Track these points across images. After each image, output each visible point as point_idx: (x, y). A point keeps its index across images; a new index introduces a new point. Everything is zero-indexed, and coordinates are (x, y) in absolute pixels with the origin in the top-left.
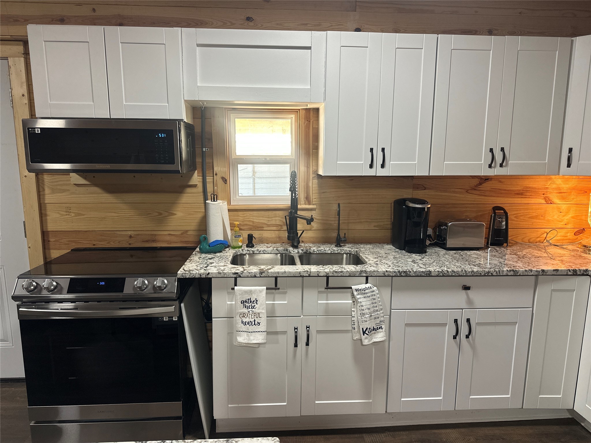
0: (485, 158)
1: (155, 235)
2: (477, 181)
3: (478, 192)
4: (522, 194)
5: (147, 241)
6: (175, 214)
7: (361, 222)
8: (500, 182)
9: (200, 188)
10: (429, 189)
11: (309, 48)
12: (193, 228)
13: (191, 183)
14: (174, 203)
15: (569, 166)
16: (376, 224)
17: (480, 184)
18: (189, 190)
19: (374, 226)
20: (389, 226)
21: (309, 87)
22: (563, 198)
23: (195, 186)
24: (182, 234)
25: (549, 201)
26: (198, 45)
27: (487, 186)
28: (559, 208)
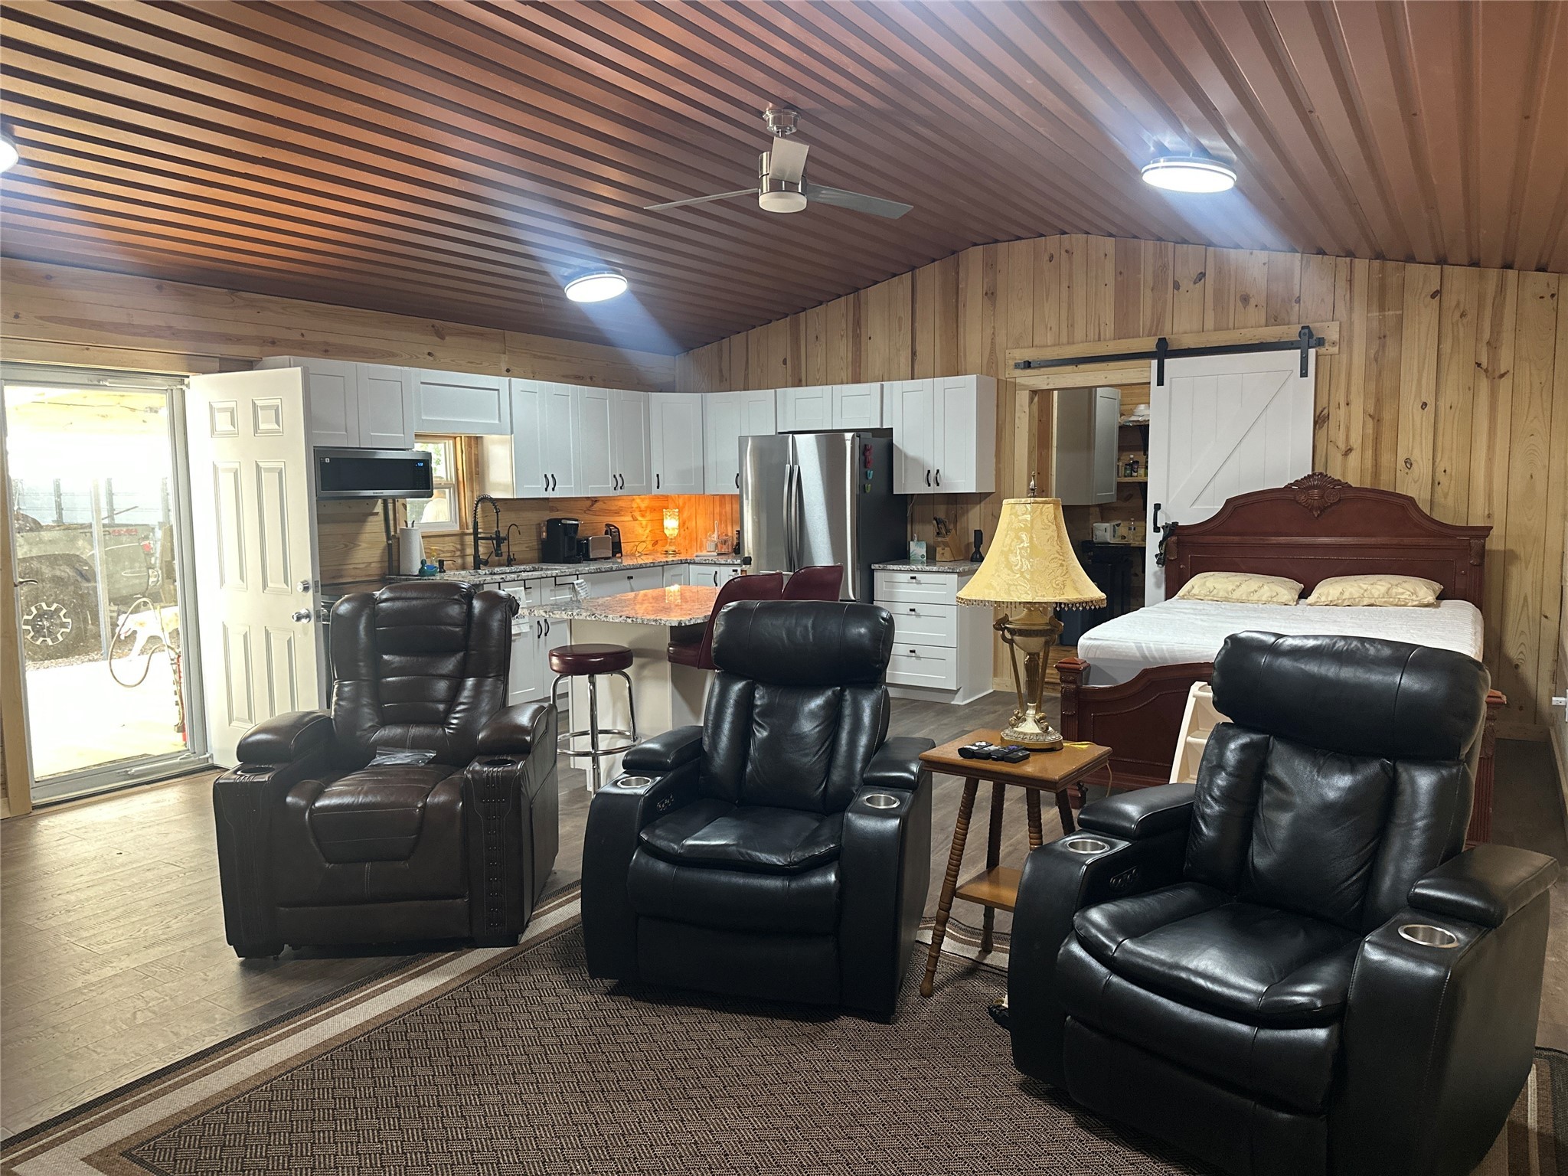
0: (611, 484)
1: (341, 569)
2: (589, 503)
3: (591, 513)
4: (618, 513)
5: (334, 578)
6: (360, 545)
7: (516, 544)
8: (604, 503)
9: (381, 516)
10: (561, 511)
11: (498, 390)
12: (376, 559)
13: (375, 511)
14: (358, 533)
15: (658, 487)
16: (527, 545)
17: (592, 505)
18: (371, 518)
19: (526, 547)
20: (536, 547)
21: (497, 422)
22: (643, 516)
23: (377, 514)
24: (366, 567)
25: (635, 519)
26: (422, 383)
27: (597, 506)
28: (641, 524)
